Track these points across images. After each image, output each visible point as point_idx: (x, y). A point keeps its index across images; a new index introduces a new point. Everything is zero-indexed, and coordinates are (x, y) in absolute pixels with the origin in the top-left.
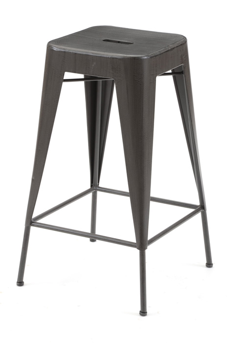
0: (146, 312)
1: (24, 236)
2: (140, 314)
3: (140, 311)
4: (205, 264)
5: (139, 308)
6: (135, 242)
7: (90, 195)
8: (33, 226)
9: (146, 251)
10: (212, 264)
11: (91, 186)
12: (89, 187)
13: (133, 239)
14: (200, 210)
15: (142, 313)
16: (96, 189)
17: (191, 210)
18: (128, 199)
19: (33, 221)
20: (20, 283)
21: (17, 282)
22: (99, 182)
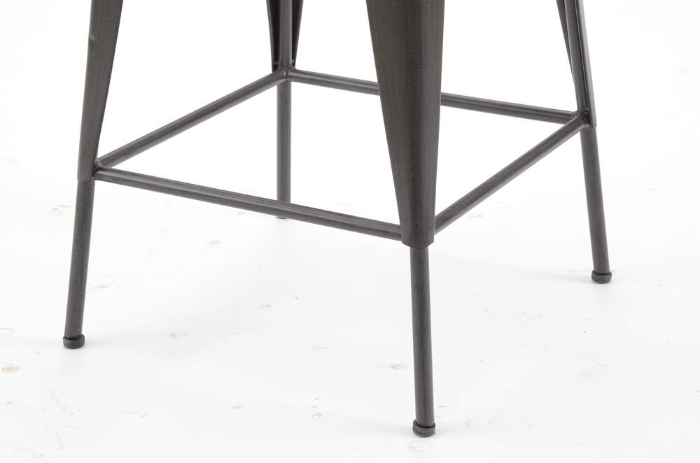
0: (434, 426)
1: (78, 209)
2: (415, 431)
3: (416, 423)
4: (590, 274)
5: (410, 414)
6: (398, 223)
7: (272, 93)
8: (102, 178)
9: (431, 248)
10: (610, 274)
11: (275, 67)
12: (267, 70)
13: (391, 215)
14: (579, 125)
15: (419, 429)
16: (287, 76)
17: (554, 127)
18: (375, 102)
19: (100, 165)
20: (74, 339)
21: (65, 338)
22: (294, 57)
